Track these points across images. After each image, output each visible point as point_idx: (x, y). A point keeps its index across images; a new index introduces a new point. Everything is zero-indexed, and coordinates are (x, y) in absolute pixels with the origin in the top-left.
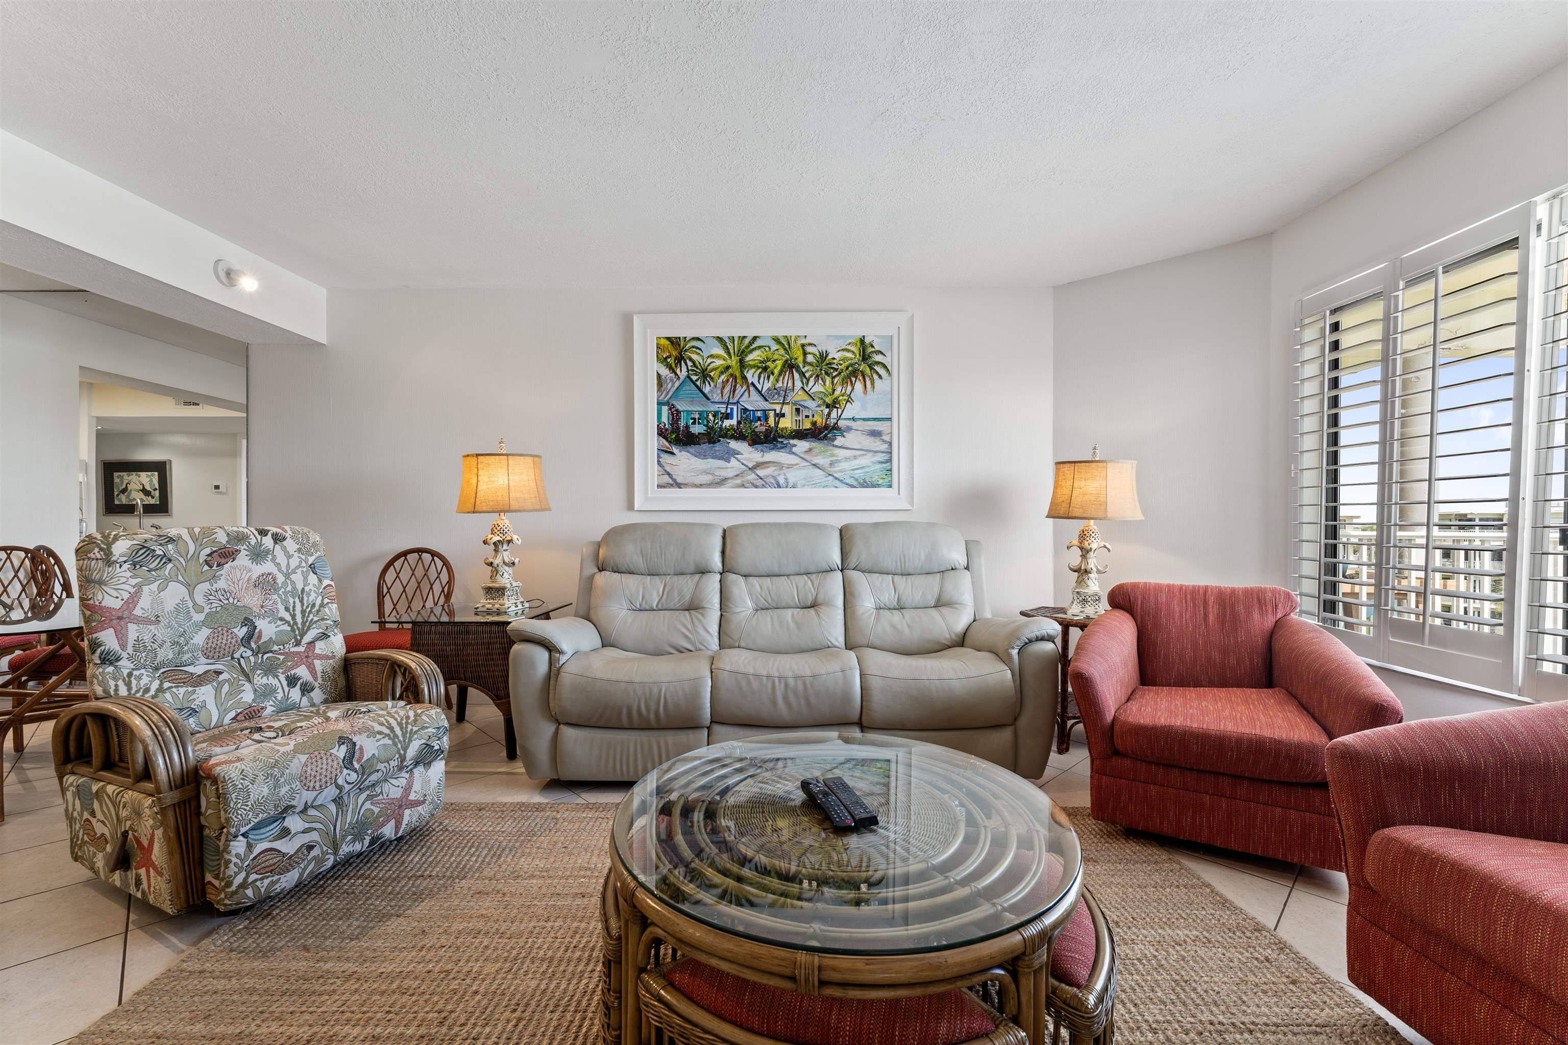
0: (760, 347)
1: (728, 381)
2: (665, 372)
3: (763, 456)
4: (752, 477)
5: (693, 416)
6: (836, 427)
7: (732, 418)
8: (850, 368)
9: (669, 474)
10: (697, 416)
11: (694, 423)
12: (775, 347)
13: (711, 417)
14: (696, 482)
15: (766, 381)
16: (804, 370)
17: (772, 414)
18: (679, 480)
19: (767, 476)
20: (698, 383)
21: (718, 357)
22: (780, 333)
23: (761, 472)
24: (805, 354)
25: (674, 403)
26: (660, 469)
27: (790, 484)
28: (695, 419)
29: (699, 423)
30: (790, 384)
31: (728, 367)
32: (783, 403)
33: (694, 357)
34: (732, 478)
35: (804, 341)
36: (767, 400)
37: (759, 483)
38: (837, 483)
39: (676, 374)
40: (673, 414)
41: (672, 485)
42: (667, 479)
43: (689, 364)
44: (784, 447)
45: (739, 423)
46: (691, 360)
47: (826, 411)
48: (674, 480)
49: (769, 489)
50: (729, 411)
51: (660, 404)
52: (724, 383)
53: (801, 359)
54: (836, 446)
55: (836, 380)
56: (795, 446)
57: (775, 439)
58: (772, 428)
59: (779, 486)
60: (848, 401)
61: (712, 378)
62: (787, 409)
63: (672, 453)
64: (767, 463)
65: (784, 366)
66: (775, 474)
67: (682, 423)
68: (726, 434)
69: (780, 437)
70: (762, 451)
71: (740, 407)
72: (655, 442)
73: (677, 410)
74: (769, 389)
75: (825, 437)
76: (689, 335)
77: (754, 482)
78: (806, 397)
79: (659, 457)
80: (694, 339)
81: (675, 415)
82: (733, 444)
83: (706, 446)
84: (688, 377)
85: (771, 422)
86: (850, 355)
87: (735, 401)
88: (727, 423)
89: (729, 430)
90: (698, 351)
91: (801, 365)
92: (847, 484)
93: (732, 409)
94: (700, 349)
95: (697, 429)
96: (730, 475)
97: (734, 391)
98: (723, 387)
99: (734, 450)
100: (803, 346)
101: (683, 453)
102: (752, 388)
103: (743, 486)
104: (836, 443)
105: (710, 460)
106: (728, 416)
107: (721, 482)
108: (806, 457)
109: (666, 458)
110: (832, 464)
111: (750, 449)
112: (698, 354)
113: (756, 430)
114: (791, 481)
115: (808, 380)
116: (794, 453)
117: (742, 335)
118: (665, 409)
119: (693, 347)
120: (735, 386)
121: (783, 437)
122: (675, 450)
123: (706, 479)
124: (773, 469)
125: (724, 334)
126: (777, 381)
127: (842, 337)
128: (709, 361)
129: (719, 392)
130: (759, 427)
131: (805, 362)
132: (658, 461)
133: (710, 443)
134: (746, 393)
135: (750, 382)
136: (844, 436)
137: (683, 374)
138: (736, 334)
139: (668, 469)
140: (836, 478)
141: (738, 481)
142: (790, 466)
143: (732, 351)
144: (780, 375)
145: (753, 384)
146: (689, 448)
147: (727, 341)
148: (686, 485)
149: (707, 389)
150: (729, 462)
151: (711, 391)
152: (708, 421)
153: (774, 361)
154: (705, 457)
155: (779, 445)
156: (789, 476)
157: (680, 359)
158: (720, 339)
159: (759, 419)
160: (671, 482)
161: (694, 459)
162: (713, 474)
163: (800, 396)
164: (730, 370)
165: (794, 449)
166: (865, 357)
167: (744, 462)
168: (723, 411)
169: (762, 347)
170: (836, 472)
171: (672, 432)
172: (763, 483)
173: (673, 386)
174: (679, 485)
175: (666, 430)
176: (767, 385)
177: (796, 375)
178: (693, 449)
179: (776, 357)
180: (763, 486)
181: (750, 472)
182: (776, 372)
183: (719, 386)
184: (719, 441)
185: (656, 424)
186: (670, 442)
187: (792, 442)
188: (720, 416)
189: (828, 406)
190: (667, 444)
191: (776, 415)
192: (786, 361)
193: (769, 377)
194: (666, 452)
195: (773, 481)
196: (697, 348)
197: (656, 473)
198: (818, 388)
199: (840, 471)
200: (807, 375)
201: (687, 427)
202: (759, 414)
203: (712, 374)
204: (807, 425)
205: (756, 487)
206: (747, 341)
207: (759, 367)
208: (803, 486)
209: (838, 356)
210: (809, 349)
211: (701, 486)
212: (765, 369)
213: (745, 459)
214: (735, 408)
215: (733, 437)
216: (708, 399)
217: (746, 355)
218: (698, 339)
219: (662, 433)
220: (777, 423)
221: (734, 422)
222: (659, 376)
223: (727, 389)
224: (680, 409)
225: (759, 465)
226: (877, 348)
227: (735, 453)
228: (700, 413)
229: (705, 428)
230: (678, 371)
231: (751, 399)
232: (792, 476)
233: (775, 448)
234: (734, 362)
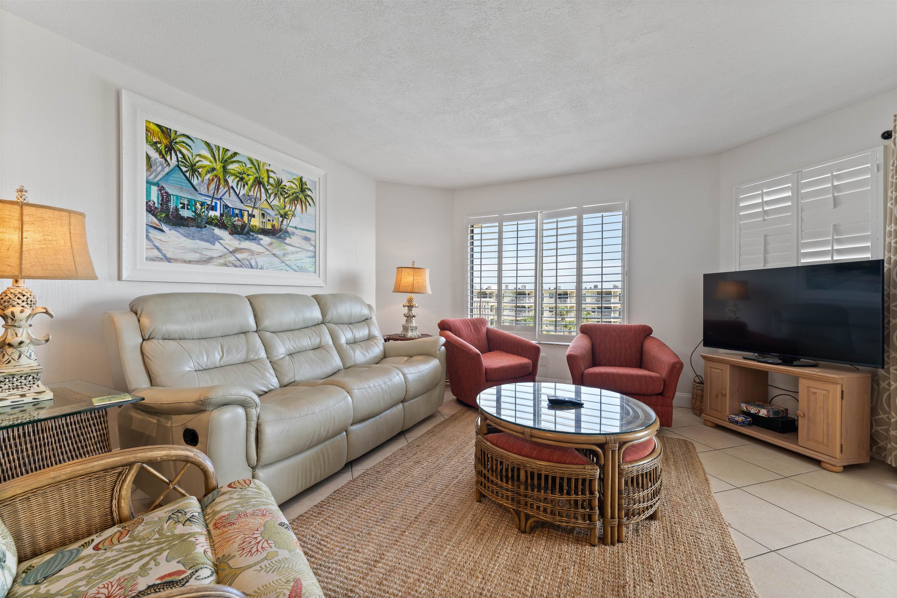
0: (239, 162)
1: (213, 180)
2: (155, 155)
3: (240, 244)
4: (232, 258)
5: (182, 201)
6: (287, 232)
7: (216, 210)
8: (294, 195)
9: (158, 249)
10: (186, 202)
11: (183, 208)
12: (249, 165)
13: (198, 205)
14: (185, 259)
15: (242, 188)
16: (268, 188)
17: (246, 214)
18: (169, 255)
19: (244, 259)
20: (187, 174)
21: (205, 158)
22: (254, 157)
23: (239, 256)
24: (269, 177)
25: (164, 186)
26: (149, 243)
27: (259, 267)
28: (184, 204)
29: (188, 209)
30: (258, 195)
31: (213, 169)
32: (254, 208)
33: (184, 151)
34: (216, 258)
35: (268, 168)
36: (242, 203)
37: (238, 264)
38: (287, 268)
39: (166, 160)
40: (162, 196)
41: (161, 259)
42: (156, 253)
43: (180, 156)
44: (254, 239)
45: (222, 215)
46: (181, 152)
47: (281, 219)
48: (165, 256)
49: (245, 269)
50: (213, 204)
51: (148, 182)
52: (211, 181)
53: (266, 179)
54: (286, 244)
55: (286, 200)
56: (262, 239)
57: (248, 233)
58: (246, 224)
59: (252, 267)
60: (293, 215)
61: (200, 174)
62: (256, 212)
63: (162, 231)
64: (243, 249)
65: (254, 181)
66: (249, 258)
67: (172, 205)
68: (211, 222)
69: (251, 232)
70: (239, 240)
71: (222, 203)
72: (144, 217)
73: (166, 193)
74: (244, 195)
75: (280, 237)
76: (180, 131)
77: (234, 262)
78: (269, 207)
79: (147, 231)
80: (184, 135)
81: (165, 198)
82: (217, 231)
83: (194, 229)
84: (178, 166)
85: (246, 218)
86: (294, 186)
87: (219, 197)
88: (212, 213)
89: (213, 219)
90: (187, 147)
91: (266, 184)
92: (293, 269)
93: (216, 203)
94: (190, 147)
95: (186, 213)
96: (215, 255)
97: (218, 189)
98: (209, 185)
99: (218, 236)
100: (268, 171)
101: (173, 232)
102: (231, 191)
103: (225, 265)
104: (286, 241)
105: (198, 241)
106: (214, 208)
107: (208, 260)
108: (268, 248)
109: (154, 234)
110: (284, 255)
111: (230, 237)
112: (188, 150)
113: (235, 223)
114: (260, 264)
115: (270, 196)
116: (261, 245)
117: (226, 148)
118: (154, 190)
119: (183, 142)
120: (219, 186)
121: (253, 231)
122: (164, 227)
123: (195, 256)
124: (247, 254)
125: (213, 142)
126: (250, 190)
127: (290, 173)
128: (198, 159)
129: (206, 186)
130: (236, 221)
131: (268, 182)
132: (147, 236)
133: (198, 227)
134: (227, 194)
135: (230, 185)
136: (290, 238)
137: (173, 162)
138: (222, 145)
139: (158, 244)
140: (287, 265)
141: (222, 261)
142: (259, 254)
143: (217, 157)
144: (252, 186)
145: (232, 187)
146: (178, 228)
147: (214, 148)
148: (176, 260)
149: (195, 182)
150: (214, 245)
151: (199, 184)
152: (196, 209)
153: (248, 175)
154: (193, 238)
155: (251, 237)
156: (258, 260)
157: (170, 149)
158: (208, 144)
159: (237, 215)
160: (160, 255)
161: (183, 239)
162: (200, 253)
163: (265, 205)
164: (215, 172)
165: (261, 242)
166: (302, 190)
167: (226, 247)
168: (209, 203)
169: (241, 162)
170: (287, 260)
171: (162, 211)
172: (240, 264)
173: (163, 170)
174: (169, 260)
175: (156, 208)
176: (243, 192)
177: (263, 190)
178: (182, 230)
179: (249, 173)
180: (241, 266)
181: (230, 255)
182: (250, 183)
183: (206, 182)
184: (205, 227)
185: (145, 201)
186: (160, 220)
187: (260, 236)
188: (206, 206)
189: (281, 216)
190: (157, 222)
191: (249, 215)
192: (256, 178)
193: (244, 186)
194: (156, 228)
195: (248, 263)
196: (187, 144)
197: (145, 247)
198: (276, 202)
199: (289, 260)
200: (270, 192)
201: (177, 210)
202: (237, 212)
203: (200, 170)
204: (269, 227)
205: (236, 266)
206: (229, 154)
207: (237, 177)
208: (267, 268)
209: (288, 184)
210: (271, 174)
211: (190, 262)
212: (242, 179)
213: (227, 244)
214: (219, 203)
215: (216, 225)
216: (196, 190)
217: (228, 164)
218: (188, 137)
219: (150, 210)
220: (249, 221)
221: (217, 213)
222: (148, 158)
223: (213, 186)
224: (170, 192)
225: (236, 250)
226: (308, 187)
227: (219, 239)
228: (189, 200)
229: (194, 214)
230: (168, 158)
231: (231, 198)
232: (261, 260)
233: (248, 239)
234: (218, 166)
